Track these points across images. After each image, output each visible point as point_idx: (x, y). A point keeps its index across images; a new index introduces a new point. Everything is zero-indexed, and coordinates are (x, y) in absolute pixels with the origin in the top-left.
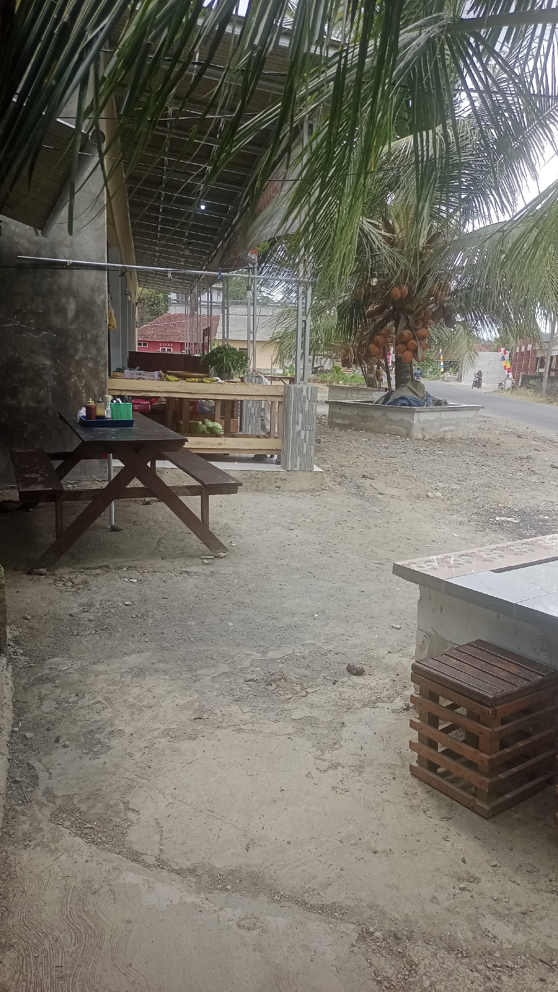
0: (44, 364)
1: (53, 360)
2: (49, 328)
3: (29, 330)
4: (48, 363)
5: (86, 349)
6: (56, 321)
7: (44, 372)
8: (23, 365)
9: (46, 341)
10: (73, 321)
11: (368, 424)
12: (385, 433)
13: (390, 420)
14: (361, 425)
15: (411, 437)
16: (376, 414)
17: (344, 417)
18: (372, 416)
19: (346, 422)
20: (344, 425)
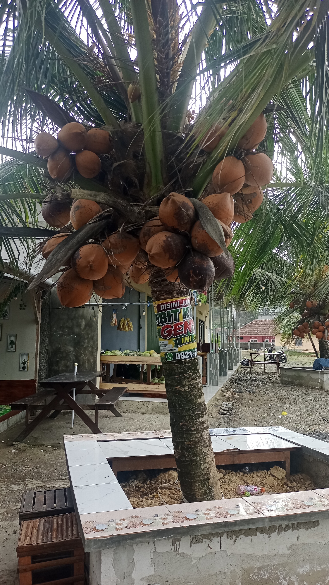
0: (70, 350)
1: (74, 348)
2: (73, 333)
3: (65, 335)
4: (72, 349)
5: (89, 342)
6: (76, 330)
7: (70, 353)
8: (62, 350)
9: (72, 339)
10: (83, 330)
11: (301, 381)
12: (310, 387)
13: (312, 378)
14: (297, 382)
15: (324, 389)
16: (305, 375)
17: (288, 377)
18: (302, 376)
19: (290, 380)
20: (289, 382)
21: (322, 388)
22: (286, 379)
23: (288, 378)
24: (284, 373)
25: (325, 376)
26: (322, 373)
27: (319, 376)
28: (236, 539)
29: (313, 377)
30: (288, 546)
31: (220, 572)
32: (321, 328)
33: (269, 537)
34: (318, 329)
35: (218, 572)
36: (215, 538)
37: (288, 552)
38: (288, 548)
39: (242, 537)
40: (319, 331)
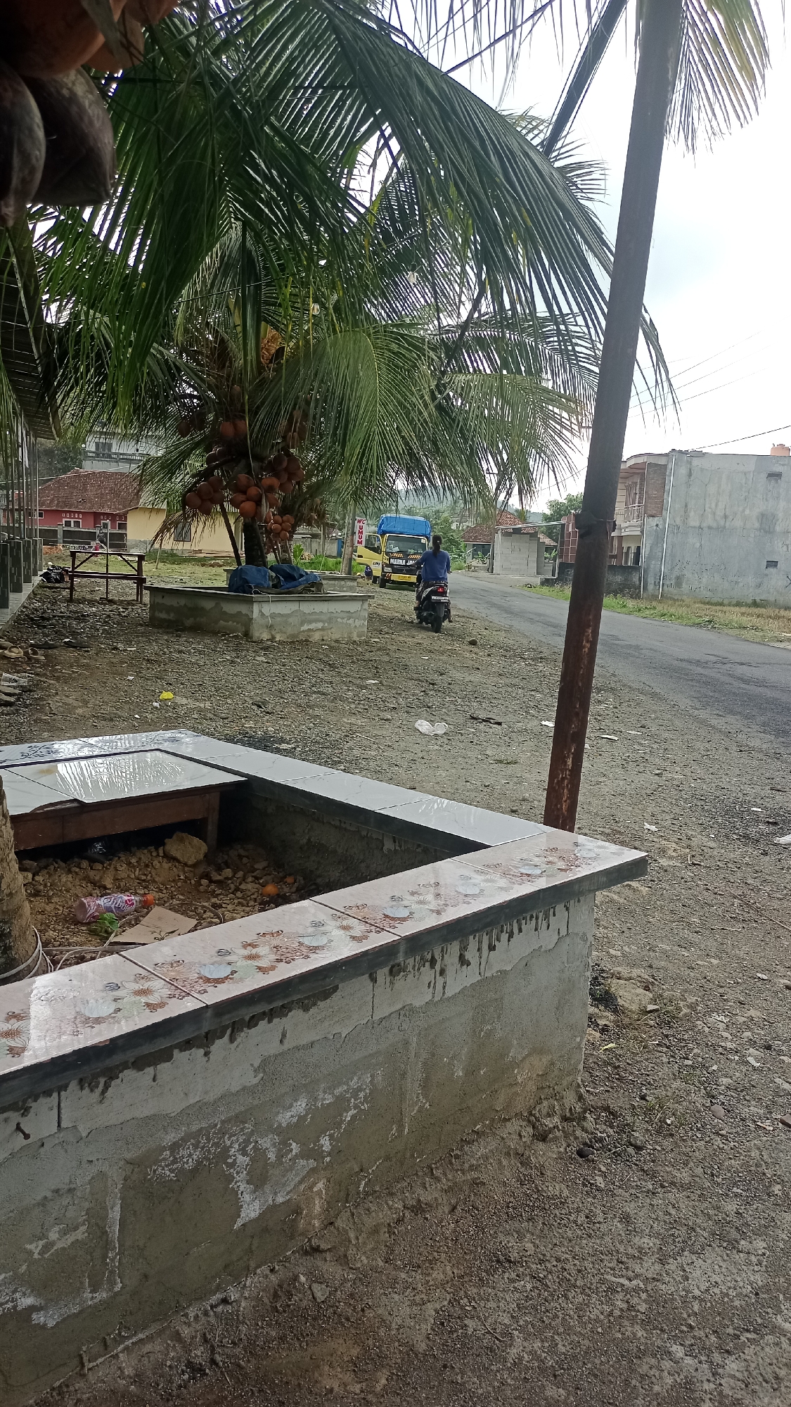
11: (198, 619)
12: (219, 632)
13: (225, 613)
14: (189, 622)
15: (251, 638)
16: (208, 605)
17: (169, 609)
18: (203, 609)
19: (172, 616)
20: (169, 621)
21: (247, 635)
22: (163, 616)
23: (168, 612)
24: (159, 600)
25: (256, 607)
26: (250, 602)
27: (243, 609)
28: (107, 1087)
29: (228, 611)
30: (256, 1065)
31: (57, 1191)
32: (253, 491)
33: (206, 1054)
34: (244, 492)
35: (49, 1194)
36: (43, 1101)
37: (256, 1081)
38: (255, 1071)
39: (128, 1074)
40: (248, 500)
